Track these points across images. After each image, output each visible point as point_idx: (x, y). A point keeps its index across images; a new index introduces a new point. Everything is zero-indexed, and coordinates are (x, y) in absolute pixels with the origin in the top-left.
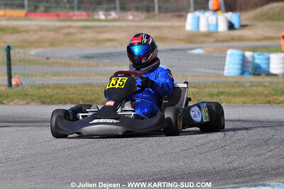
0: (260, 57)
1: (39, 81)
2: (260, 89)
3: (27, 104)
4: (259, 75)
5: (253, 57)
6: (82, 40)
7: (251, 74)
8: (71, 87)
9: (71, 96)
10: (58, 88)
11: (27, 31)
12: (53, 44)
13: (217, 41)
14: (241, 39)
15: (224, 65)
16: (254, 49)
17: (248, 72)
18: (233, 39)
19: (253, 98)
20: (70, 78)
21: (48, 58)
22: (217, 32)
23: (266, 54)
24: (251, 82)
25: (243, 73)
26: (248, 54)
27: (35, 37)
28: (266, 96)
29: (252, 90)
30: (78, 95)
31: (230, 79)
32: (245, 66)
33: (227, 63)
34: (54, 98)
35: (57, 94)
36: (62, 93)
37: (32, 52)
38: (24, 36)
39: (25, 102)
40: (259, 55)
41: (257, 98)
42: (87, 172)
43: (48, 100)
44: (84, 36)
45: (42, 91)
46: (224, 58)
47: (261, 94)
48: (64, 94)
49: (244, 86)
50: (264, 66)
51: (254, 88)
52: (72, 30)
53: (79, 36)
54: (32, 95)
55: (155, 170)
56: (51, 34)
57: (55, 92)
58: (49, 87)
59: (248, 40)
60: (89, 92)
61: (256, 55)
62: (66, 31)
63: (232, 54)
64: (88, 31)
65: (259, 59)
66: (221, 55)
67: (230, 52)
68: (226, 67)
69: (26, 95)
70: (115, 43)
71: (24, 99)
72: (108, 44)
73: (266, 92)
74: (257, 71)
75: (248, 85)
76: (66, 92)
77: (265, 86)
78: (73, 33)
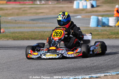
0: (105, 19)
1: (12, 30)
2: (105, 32)
3: (7, 40)
4: (105, 26)
5: (102, 19)
6: (30, 13)
7: (101, 26)
8: (26, 33)
9: (26, 36)
10: (20, 33)
11: (7, 10)
12: (18, 15)
13: (87, 12)
14: (97, 11)
15: (90, 23)
16: (102, 16)
18: (93, 12)
19: (102, 36)
20: (25, 29)
21: (16, 21)
22: (87, 9)
23: (107, 18)
24: (101, 29)
25: (98, 25)
26: (100, 18)
27: (11, 12)
28: (108, 35)
29: (102, 33)
30: (29, 36)
31: (92, 28)
32: (99, 23)
33: (91, 22)
34: (19, 37)
35: (20, 36)
36: (22, 35)
37: (9, 18)
38: (6, 12)
40: (104, 18)
41: (104, 36)
42: (33, 68)
43: (16, 39)
44: (31, 11)
45: (14, 34)
46: (90, 20)
47: (106, 34)
48: (23, 36)
49: (98, 31)
50: (106, 23)
51: (103, 32)
52: (26, 9)
53: (29, 11)
54: (10, 36)
55: (62, 67)
56: (17, 11)
57: (19, 35)
58: (16, 33)
59: (100, 12)
60: (33, 35)
61: (103, 18)
62: (23, 9)
64: (32, 9)
65: (104, 20)
66: (88, 18)
67: (92, 17)
68: (91, 23)
69: (7, 36)
70: (44, 14)
71: (6, 38)
72: (41, 14)
73: (108, 34)
74: (104, 25)
75: (100, 31)
76: (23, 35)
77: (107, 31)
78: (26, 10)
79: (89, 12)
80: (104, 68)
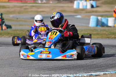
0: (104, 19)
1: (14, 28)
2: (104, 32)
5: (101, 19)
6: (32, 11)
7: (100, 26)
10: (22, 31)
11: (9, 7)
12: (19, 13)
13: (86, 12)
14: (96, 12)
15: (89, 22)
16: (102, 16)
17: (99, 25)
18: (93, 12)
19: (102, 36)
20: (26, 27)
21: (17, 19)
22: (86, 9)
23: (107, 18)
24: (101, 29)
25: (97, 25)
26: (99, 18)
27: (12, 10)
28: (107, 35)
31: (92, 28)
32: (98, 23)
33: (91, 21)
34: (20, 35)
35: (21, 33)
37: (11, 16)
38: (8, 9)
39: (8, 36)
40: (104, 18)
42: (34, 65)
44: (32, 9)
45: (15, 32)
46: (89, 19)
47: (105, 34)
48: (24, 33)
49: (97, 31)
50: (105, 23)
51: (102, 32)
52: (27, 7)
53: (30, 10)
54: (11, 34)
55: (62, 65)
56: (19, 9)
58: (18, 30)
59: (99, 12)
62: (25, 7)
63: (93, 18)
64: (34, 8)
65: (104, 20)
66: (88, 18)
67: (92, 17)
69: (9, 33)
70: (45, 13)
71: (8, 35)
73: (107, 33)
74: (103, 25)
75: (99, 30)
77: (106, 31)
78: (28, 9)
79: (89, 12)
80: (103, 67)
